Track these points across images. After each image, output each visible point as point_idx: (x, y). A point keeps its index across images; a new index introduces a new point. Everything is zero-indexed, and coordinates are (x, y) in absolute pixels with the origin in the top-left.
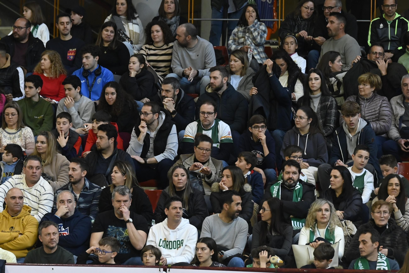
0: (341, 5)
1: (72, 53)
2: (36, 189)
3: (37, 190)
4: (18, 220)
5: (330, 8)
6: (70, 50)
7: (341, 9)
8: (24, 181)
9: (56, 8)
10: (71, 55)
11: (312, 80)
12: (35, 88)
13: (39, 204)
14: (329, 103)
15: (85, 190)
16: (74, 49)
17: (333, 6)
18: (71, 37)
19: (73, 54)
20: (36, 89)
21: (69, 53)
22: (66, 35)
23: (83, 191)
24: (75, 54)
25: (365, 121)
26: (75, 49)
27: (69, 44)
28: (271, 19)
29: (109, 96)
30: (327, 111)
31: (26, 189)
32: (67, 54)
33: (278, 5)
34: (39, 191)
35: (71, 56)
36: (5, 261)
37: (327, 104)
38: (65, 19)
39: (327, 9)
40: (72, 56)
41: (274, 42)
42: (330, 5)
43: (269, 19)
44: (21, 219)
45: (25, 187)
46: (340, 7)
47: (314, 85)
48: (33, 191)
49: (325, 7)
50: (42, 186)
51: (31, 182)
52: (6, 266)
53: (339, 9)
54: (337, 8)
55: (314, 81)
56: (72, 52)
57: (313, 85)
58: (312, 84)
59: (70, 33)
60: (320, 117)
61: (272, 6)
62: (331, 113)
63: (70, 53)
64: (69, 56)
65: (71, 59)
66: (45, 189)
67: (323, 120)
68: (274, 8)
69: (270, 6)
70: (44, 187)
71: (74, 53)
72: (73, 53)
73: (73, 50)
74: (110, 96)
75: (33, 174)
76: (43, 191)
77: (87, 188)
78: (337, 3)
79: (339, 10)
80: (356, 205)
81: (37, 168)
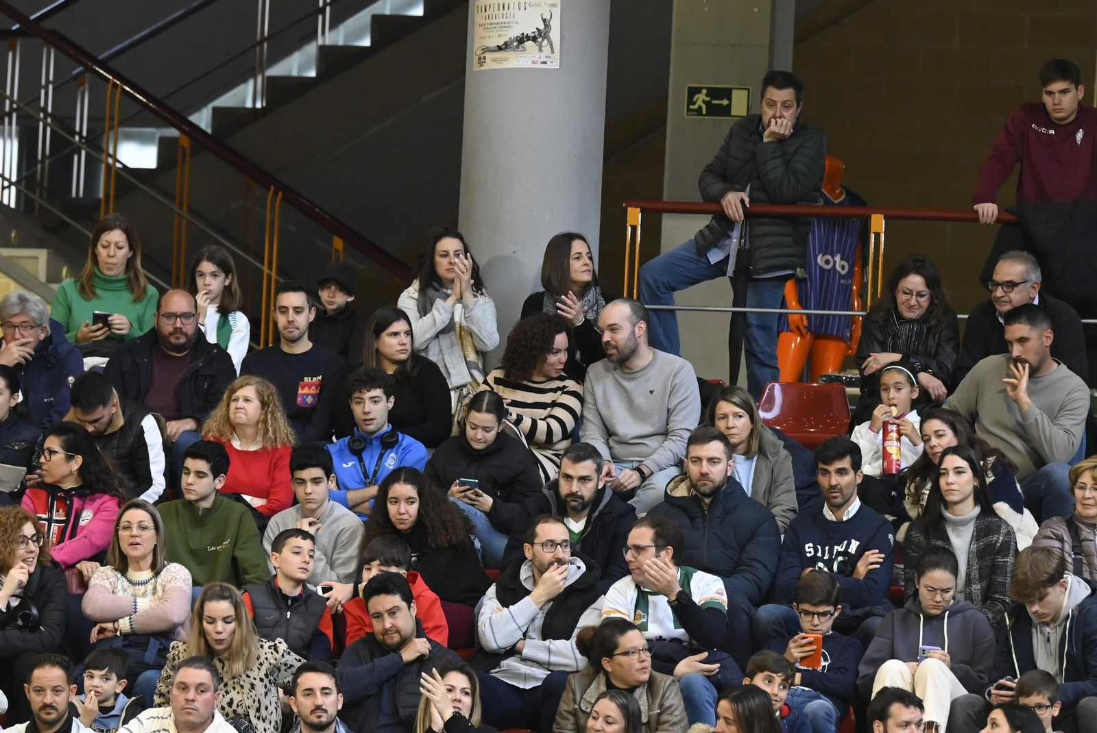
0: (1040, 277)
1: (310, 388)
5: (1009, 286)
6: (306, 379)
7: (1037, 289)
9: (269, 272)
10: (307, 391)
11: (946, 473)
12: (211, 477)
14: (1001, 538)
16: (316, 377)
17: (1016, 279)
18: (310, 345)
19: (313, 391)
20: (214, 480)
21: (303, 388)
22: (294, 341)
24: (318, 391)
25: (1084, 584)
26: (320, 378)
27: (304, 364)
28: (847, 310)
29: (399, 508)
30: (994, 560)
32: (298, 390)
33: (865, 281)
35: (307, 395)
37: (997, 541)
38: (294, 299)
39: (1000, 287)
40: (310, 397)
41: (851, 378)
42: (1008, 278)
43: (841, 310)
46: (1037, 283)
47: (953, 487)
49: (994, 281)
53: (1034, 287)
54: (1028, 285)
55: (952, 477)
56: (310, 386)
57: (949, 488)
58: (948, 484)
59: (306, 336)
60: (977, 576)
61: (850, 282)
62: (1006, 566)
63: (306, 388)
64: (302, 395)
65: (307, 403)
67: (984, 583)
68: (854, 288)
69: (842, 282)
71: (317, 389)
72: (313, 388)
73: (314, 379)
74: (403, 507)
75: (186, 704)
78: (1027, 272)
79: (1033, 291)
81: (201, 688)
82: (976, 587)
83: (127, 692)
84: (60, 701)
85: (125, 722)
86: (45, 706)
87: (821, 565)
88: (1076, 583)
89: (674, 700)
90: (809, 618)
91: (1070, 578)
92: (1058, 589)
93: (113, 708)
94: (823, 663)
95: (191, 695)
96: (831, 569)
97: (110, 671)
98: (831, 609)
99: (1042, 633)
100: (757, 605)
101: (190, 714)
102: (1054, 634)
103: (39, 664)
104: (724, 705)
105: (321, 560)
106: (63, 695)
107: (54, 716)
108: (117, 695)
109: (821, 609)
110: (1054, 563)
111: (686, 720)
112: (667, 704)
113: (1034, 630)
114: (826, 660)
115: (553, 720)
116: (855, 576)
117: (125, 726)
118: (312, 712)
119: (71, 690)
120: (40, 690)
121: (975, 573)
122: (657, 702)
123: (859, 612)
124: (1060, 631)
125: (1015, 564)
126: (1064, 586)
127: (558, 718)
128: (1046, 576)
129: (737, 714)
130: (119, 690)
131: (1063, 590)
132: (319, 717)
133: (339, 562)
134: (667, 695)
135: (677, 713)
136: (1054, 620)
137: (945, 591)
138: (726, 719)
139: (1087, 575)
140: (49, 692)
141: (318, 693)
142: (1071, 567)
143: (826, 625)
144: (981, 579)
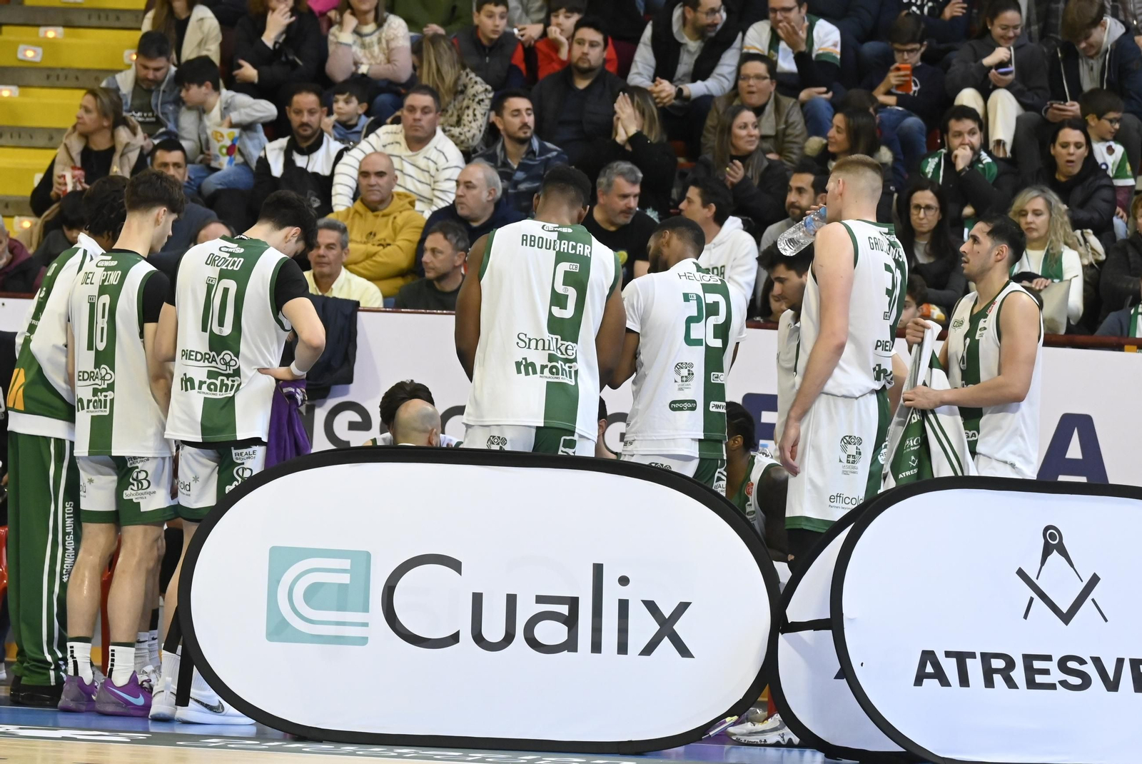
2: (428, 156)
3: (429, 159)
4: (385, 219)
8: (401, 138)
13: (433, 189)
15: (529, 156)
23: (526, 158)
25: (1119, 24)
31: (406, 156)
34: (433, 161)
36: (358, 303)
44: (391, 218)
45: (402, 150)
48: (420, 159)
50: (441, 151)
51: (417, 141)
52: (360, 314)
66: (446, 158)
67: (1041, 24)
70: (443, 154)
75: (414, 122)
76: (442, 162)
77: (533, 152)
80: (1104, 200)
81: (425, 110)
82: (1035, 28)
83: (367, 114)
84: (313, 120)
85: (366, 136)
86: (304, 125)
87: (914, 8)
88: (1113, 24)
89: (796, 117)
90: (900, 55)
91: (1108, 20)
92: (1099, 29)
93: (356, 125)
94: (914, 88)
95: (418, 115)
96: (922, 11)
97: (351, 95)
98: (917, 46)
99: (1087, 64)
100: (862, 41)
101: (416, 130)
102: (1097, 65)
103: (298, 91)
104: (839, 119)
105: (517, 8)
106: (317, 116)
107: (309, 132)
108: (360, 116)
109: (910, 47)
110: (1095, 10)
111: (806, 134)
112: (791, 120)
113: (1080, 61)
114: (916, 85)
115: (700, 134)
116: (942, 17)
117: (366, 139)
118: (521, 128)
119: (322, 112)
120: (299, 112)
121: (1034, 17)
122: (783, 119)
123: (943, 46)
124: (1101, 61)
125: (1065, 10)
126: (1104, 26)
127: (705, 133)
128: (1089, 21)
129: (848, 125)
130: (361, 112)
131: (1103, 29)
132: (525, 133)
133: (533, 10)
134: (791, 113)
135: (799, 127)
136: (1097, 53)
137: (1015, 27)
138: (838, 127)
139: (1122, 17)
140: (306, 114)
141: (524, 113)
142: (1109, 11)
143: (915, 59)
144: (1038, 21)
